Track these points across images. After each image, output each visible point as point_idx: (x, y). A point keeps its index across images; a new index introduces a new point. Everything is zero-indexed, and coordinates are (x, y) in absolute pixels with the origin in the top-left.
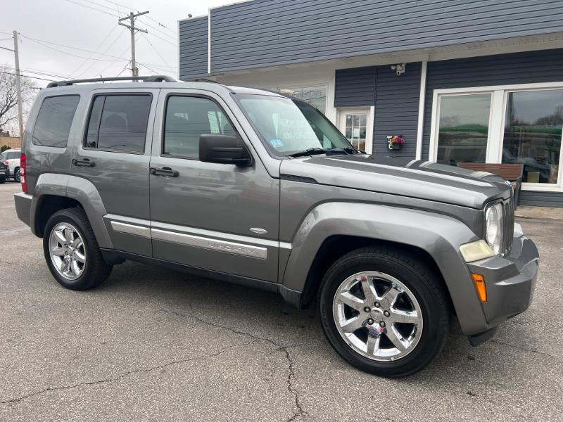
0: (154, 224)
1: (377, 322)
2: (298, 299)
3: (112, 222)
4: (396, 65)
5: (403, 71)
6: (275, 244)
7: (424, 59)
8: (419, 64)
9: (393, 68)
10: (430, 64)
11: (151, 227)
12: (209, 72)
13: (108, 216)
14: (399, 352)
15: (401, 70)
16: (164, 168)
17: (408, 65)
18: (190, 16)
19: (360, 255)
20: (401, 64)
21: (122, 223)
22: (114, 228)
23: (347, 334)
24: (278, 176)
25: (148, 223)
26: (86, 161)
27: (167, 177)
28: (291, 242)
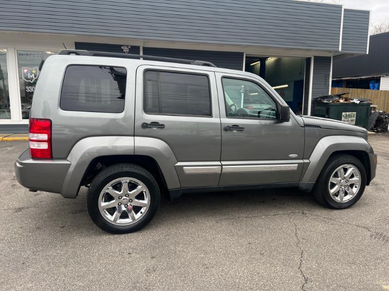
0: (223, 163)
3: (184, 168)
6: (301, 161)
7: (141, 45)
8: (138, 48)
9: (122, 48)
10: (145, 49)
11: (222, 165)
13: (179, 164)
15: (127, 50)
17: (132, 47)
20: (127, 46)
21: (191, 167)
22: (186, 172)
24: (303, 126)
25: (218, 163)
26: (155, 124)
27: (235, 131)
28: (308, 159)
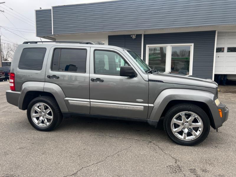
0: (91, 100)
1: (186, 128)
2: (157, 123)
3: (69, 101)
4: (132, 35)
5: (135, 37)
6: (147, 105)
7: (143, 33)
8: (141, 35)
9: (131, 36)
10: (145, 35)
11: (90, 102)
12: (53, 34)
13: (67, 98)
14: (194, 137)
15: (134, 37)
16: (97, 79)
17: (137, 35)
18: (41, 8)
19: (181, 106)
20: (134, 35)
21: (73, 101)
22: (70, 103)
23: (176, 134)
24: (148, 80)
25: (89, 100)
26: (54, 76)
27: (98, 82)
28: (153, 103)
